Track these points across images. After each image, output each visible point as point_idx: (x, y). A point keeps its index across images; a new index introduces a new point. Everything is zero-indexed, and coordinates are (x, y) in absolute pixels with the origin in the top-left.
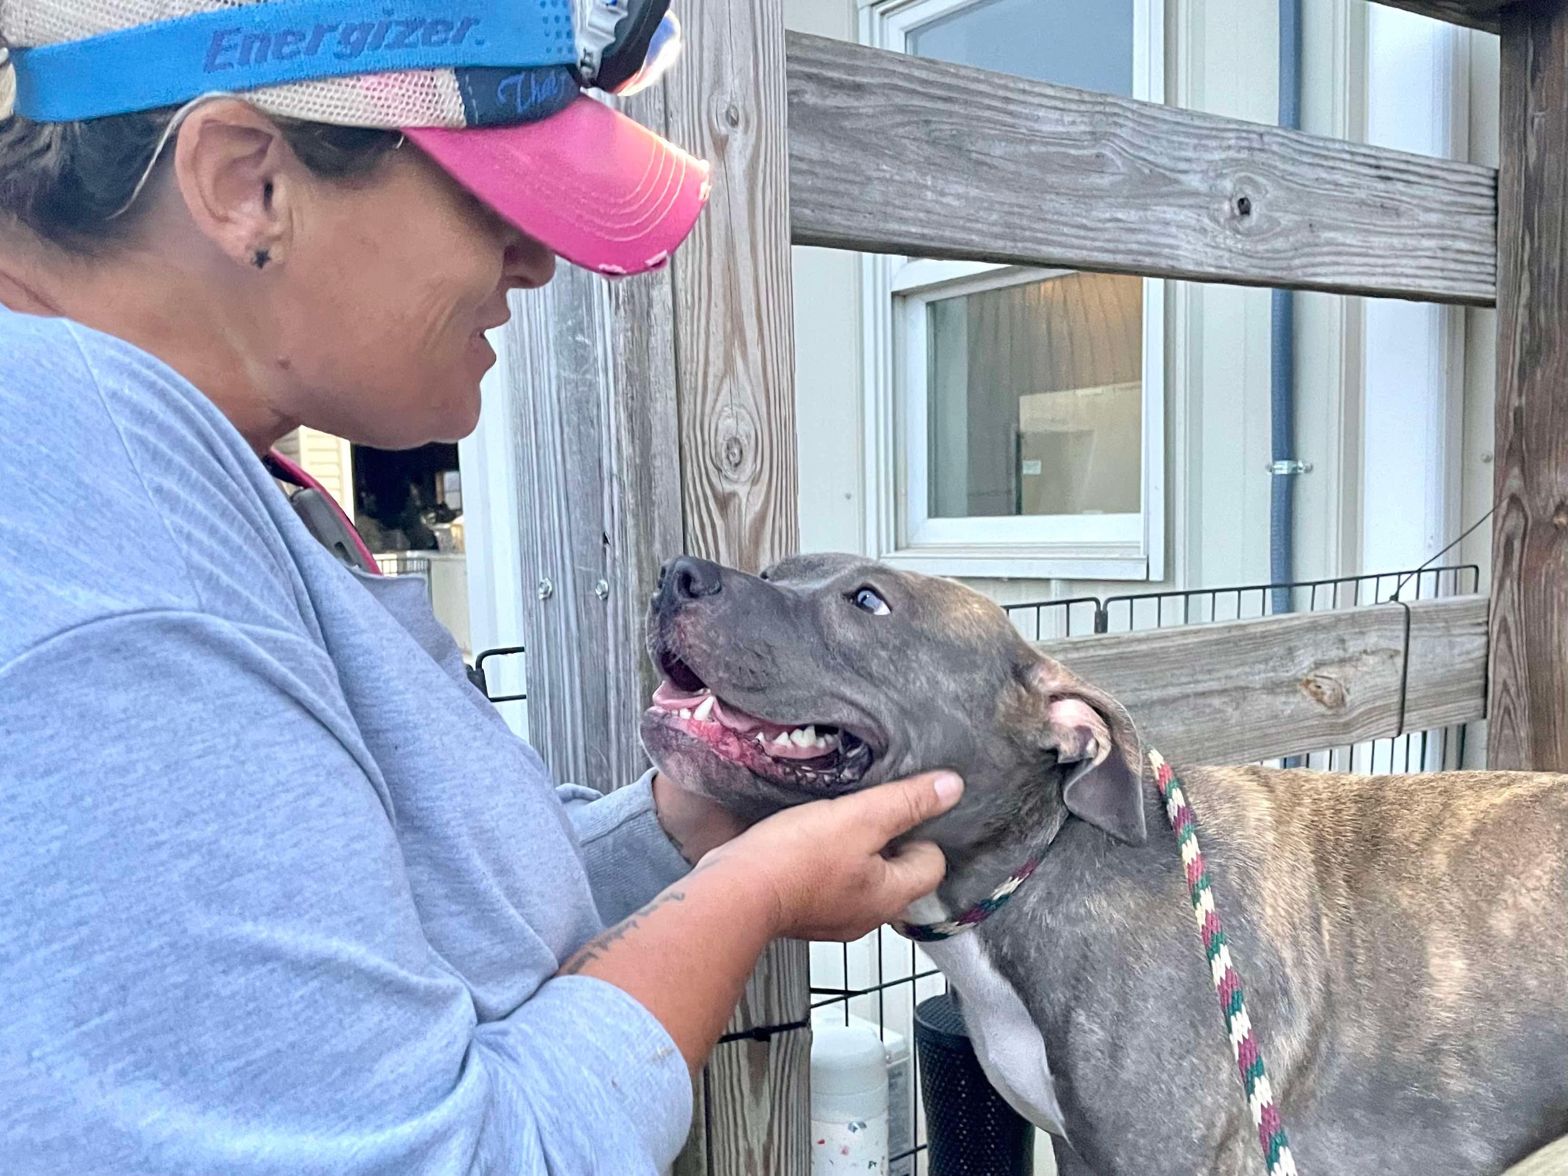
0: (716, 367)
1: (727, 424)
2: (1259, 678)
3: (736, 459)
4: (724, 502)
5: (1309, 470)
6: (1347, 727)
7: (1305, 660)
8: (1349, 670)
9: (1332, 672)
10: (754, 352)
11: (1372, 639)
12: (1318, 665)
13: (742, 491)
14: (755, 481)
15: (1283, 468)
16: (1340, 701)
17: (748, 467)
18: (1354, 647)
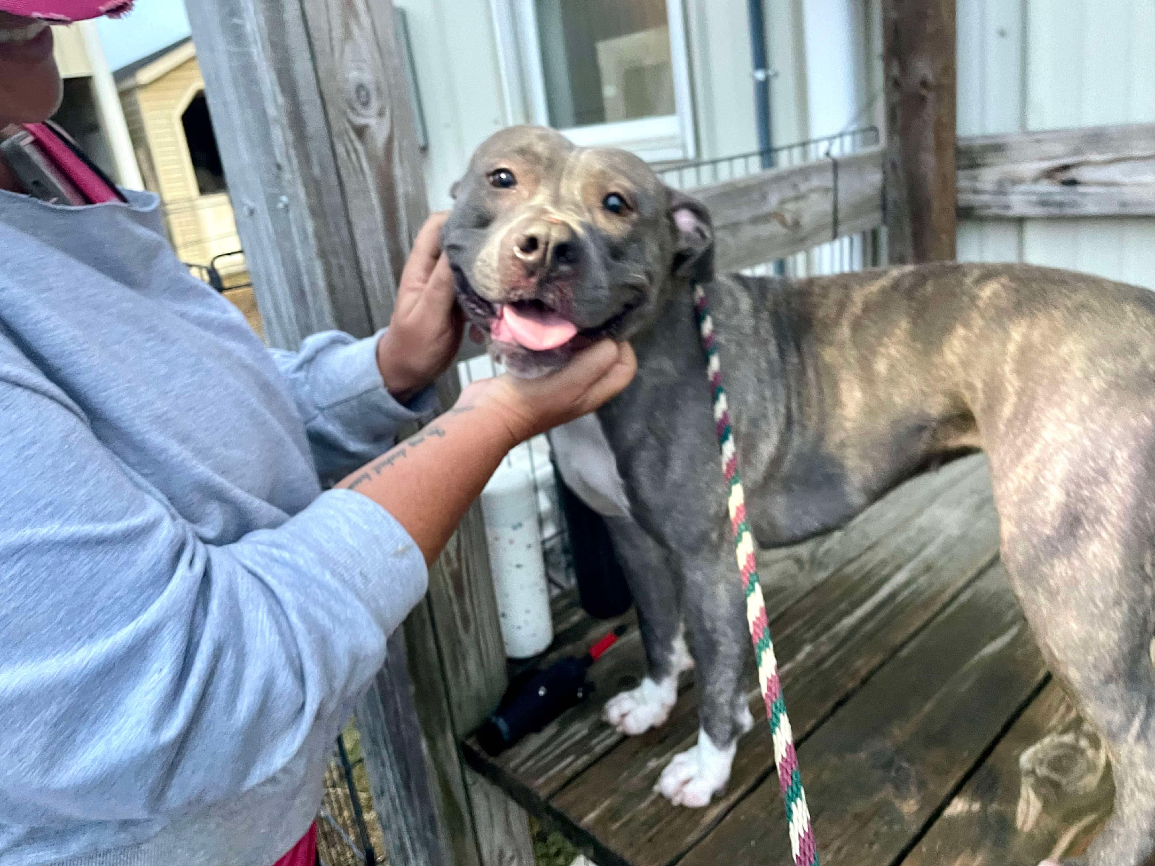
0: (338, 32)
1: (353, 75)
2: (745, 214)
3: (363, 99)
4: (361, 132)
5: (776, 75)
6: (803, 240)
7: (773, 200)
8: (801, 204)
9: (791, 206)
10: (365, 20)
11: (815, 182)
12: (783, 202)
13: (372, 122)
14: (381, 114)
15: (760, 75)
16: (797, 224)
17: (375, 105)
18: (803, 187)
